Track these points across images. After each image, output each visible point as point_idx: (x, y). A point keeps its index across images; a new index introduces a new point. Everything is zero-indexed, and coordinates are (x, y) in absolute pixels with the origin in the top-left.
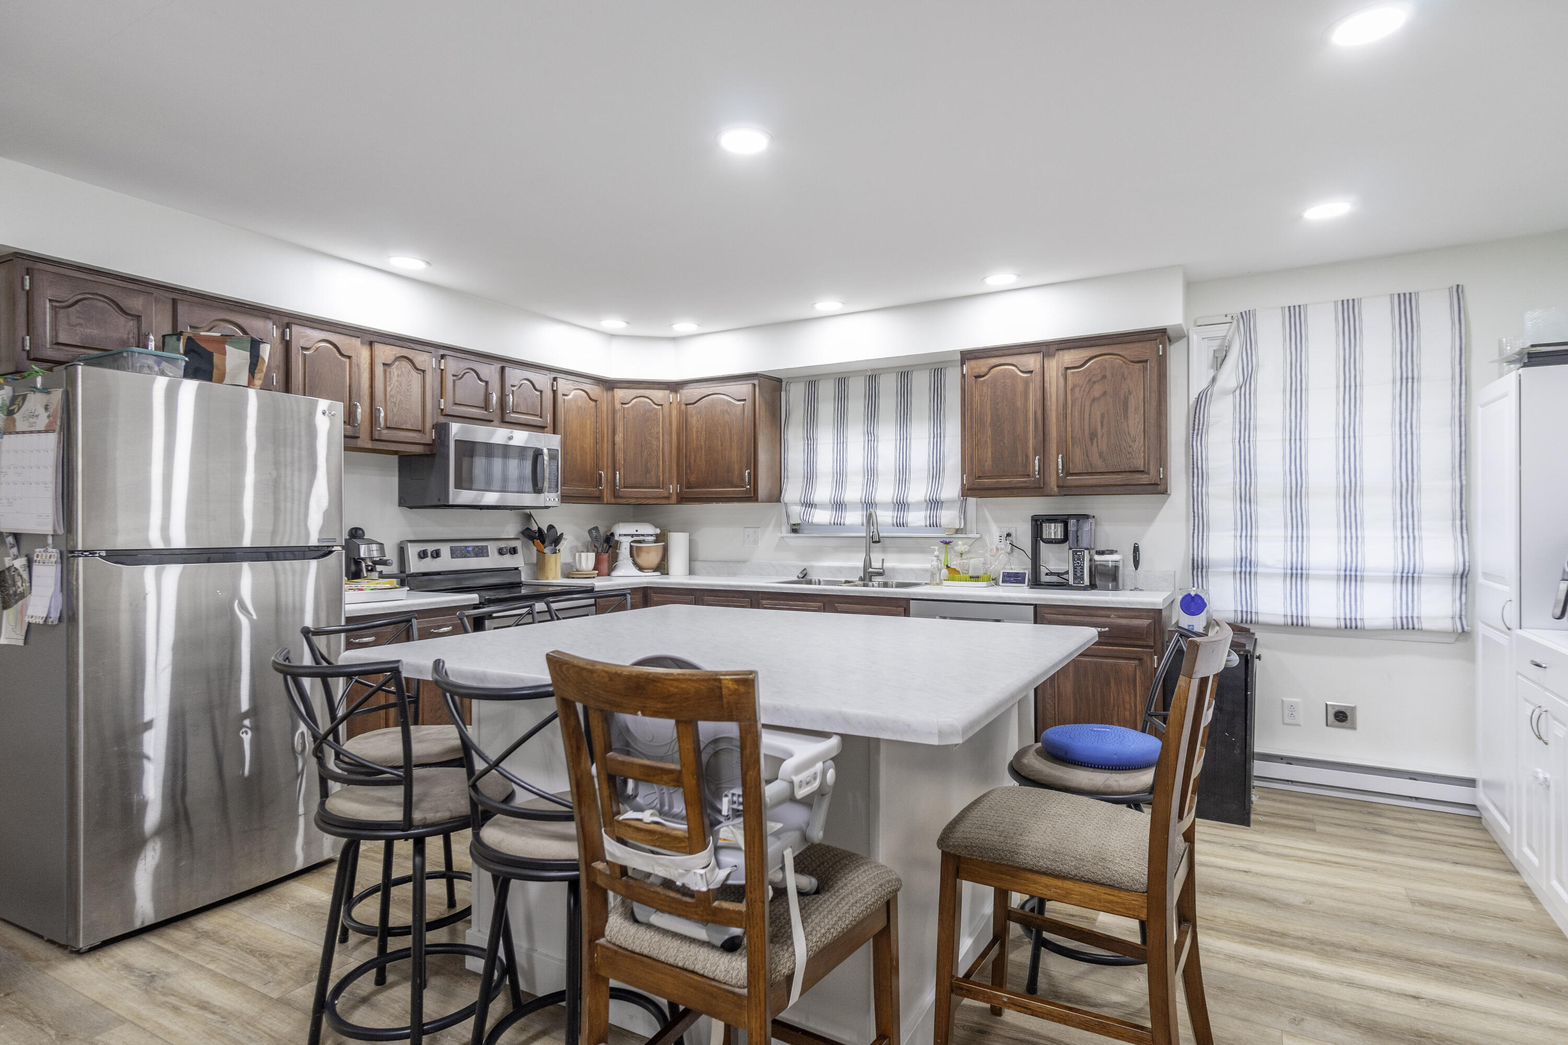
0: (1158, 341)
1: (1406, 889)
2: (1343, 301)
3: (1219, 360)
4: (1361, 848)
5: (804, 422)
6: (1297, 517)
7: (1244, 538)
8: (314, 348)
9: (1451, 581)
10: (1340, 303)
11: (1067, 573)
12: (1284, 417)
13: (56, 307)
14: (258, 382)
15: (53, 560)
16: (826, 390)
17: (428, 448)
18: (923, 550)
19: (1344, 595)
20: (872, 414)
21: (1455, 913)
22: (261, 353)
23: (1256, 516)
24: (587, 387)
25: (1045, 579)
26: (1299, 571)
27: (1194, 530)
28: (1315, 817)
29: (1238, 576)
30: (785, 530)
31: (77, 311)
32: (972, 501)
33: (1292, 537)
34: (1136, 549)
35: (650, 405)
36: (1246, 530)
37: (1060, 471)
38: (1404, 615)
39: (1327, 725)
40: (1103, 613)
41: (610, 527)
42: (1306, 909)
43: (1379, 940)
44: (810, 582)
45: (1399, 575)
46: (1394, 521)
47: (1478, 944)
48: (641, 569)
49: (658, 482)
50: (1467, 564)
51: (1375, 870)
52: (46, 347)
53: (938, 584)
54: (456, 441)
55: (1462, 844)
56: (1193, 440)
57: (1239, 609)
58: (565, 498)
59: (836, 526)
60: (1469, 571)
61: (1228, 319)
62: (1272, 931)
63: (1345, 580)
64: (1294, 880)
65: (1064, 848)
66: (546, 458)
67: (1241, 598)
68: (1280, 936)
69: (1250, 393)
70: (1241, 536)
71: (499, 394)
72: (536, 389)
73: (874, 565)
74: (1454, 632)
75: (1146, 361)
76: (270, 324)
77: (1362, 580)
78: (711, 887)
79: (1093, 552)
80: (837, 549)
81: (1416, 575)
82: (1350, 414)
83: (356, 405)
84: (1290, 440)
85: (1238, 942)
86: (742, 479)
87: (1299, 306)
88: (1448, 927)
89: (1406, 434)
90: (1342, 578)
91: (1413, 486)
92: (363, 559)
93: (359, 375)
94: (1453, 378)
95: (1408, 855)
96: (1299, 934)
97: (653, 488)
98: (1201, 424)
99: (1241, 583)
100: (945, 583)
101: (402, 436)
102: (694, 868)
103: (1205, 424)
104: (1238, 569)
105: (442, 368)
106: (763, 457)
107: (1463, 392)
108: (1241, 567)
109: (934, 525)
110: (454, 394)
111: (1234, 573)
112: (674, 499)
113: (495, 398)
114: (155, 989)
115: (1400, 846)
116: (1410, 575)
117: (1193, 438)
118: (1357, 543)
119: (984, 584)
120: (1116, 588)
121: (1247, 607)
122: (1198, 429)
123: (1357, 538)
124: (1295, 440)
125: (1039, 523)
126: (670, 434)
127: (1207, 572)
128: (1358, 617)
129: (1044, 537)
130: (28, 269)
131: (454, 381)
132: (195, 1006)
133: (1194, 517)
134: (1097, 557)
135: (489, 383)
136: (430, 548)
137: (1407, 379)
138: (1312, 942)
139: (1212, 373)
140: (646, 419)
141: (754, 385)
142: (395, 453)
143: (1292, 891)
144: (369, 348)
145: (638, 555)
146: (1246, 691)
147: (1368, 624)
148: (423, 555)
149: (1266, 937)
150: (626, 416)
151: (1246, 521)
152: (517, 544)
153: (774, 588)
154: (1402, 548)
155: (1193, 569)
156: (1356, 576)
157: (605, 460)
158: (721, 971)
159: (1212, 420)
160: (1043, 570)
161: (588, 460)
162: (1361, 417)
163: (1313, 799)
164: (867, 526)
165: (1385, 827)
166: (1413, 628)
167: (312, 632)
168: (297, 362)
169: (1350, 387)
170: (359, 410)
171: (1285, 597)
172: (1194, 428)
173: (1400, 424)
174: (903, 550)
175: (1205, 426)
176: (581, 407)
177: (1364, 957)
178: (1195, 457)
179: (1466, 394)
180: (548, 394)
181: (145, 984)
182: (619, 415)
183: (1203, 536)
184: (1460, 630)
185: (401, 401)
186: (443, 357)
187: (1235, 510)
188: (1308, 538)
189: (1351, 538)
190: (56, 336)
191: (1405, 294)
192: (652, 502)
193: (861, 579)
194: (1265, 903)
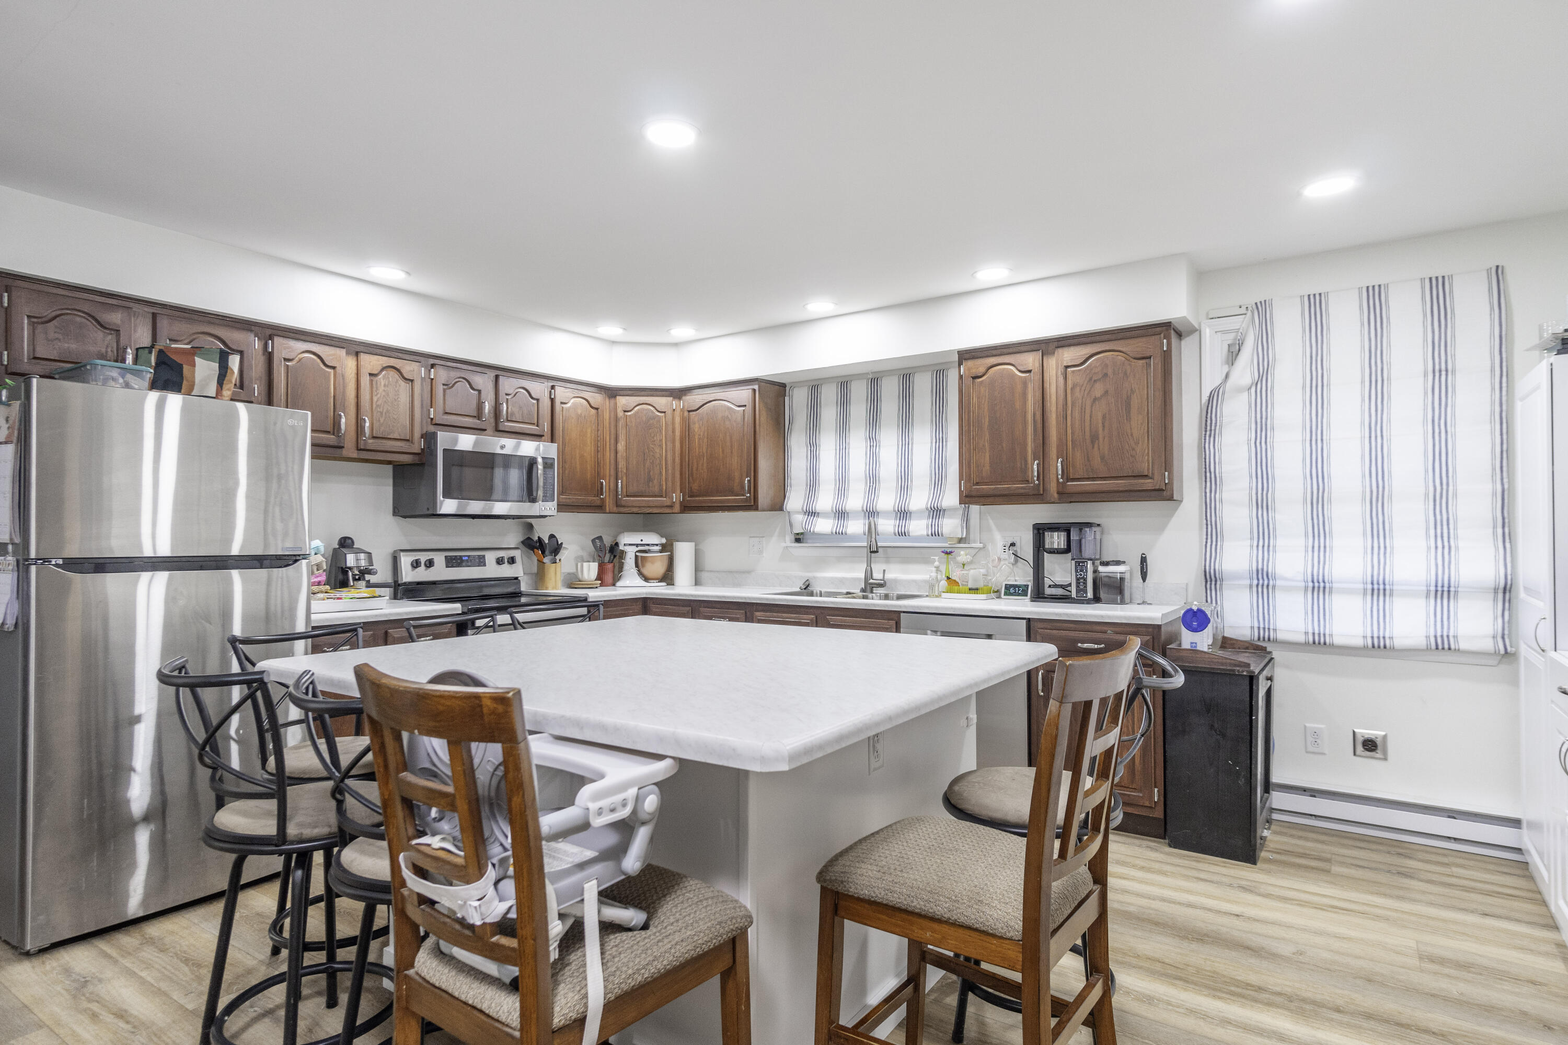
0: (1162, 335)
1: (1417, 942)
2: (1368, 287)
3: (1233, 353)
4: (1378, 894)
5: (806, 428)
6: (1318, 525)
7: (1260, 548)
8: (297, 359)
9: (1492, 595)
10: (1364, 290)
11: (1070, 585)
12: (1304, 415)
13: (34, 323)
14: (227, 393)
15: (11, 567)
16: (829, 394)
17: (417, 458)
18: (927, 561)
19: (1372, 611)
20: (874, 420)
21: (1469, 972)
22: (230, 364)
23: (1274, 524)
24: (586, 395)
25: (1048, 591)
26: (1322, 585)
27: (1207, 539)
28: (1333, 856)
29: (1255, 589)
30: (789, 539)
31: (56, 327)
32: (975, 509)
33: (1313, 547)
34: (1144, 560)
35: (652, 412)
36: (1264, 539)
37: (1060, 477)
38: (1439, 634)
39: (1355, 754)
40: (1098, 628)
41: (616, 536)
42: (1297, 961)
43: (1370, 1000)
44: (811, 594)
45: (1433, 588)
46: (1427, 529)
47: (1486, 1010)
48: (646, 579)
49: (661, 490)
50: (1509, 577)
51: (1387, 919)
52: (23, 361)
53: (937, 597)
54: (445, 450)
55: (1499, 893)
56: (1205, 442)
57: (1256, 625)
58: (562, 507)
59: (838, 536)
60: (1511, 585)
61: (1243, 310)
62: (1248, 984)
63: (1372, 594)
64: (1289, 927)
65: (941, 887)
66: (540, 467)
67: (1258, 613)
68: (1256, 991)
69: (1267, 390)
70: (1258, 546)
71: (493, 403)
72: (532, 398)
73: (875, 575)
74: (1496, 653)
75: (1150, 358)
76: (251, 336)
77: (1391, 595)
78: (488, 920)
79: (1098, 562)
80: (840, 559)
81: (1452, 589)
82: (1376, 411)
83: (340, 416)
84: (1311, 440)
85: (1205, 995)
86: (743, 487)
87: (1320, 294)
88: (1455, 988)
89: (1440, 433)
90: (1369, 592)
91: (1447, 491)
92: (350, 568)
93: (344, 387)
94: (1492, 370)
95: (1431, 904)
96: (1278, 989)
97: (655, 496)
98: (1213, 424)
99: (1258, 597)
100: (944, 595)
101: (389, 445)
102: (470, 899)
103: (1218, 424)
104: (1255, 582)
105: (432, 377)
106: (765, 465)
107: (1504, 385)
108: (1258, 579)
109: (936, 534)
110: (444, 403)
111: (1251, 586)
112: (677, 508)
113: (487, 407)
114: (84, 995)
115: (1424, 892)
116: (1446, 589)
117: (1205, 439)
118: (1385, 553)
119: (983, 596)
120: (1123, 602)
121: (1264, 623)
122: (1211, 430)
123: (1385, 547)
124: (1316, 440)
125: (1041, 532)
126: (674, 441)
127: (1221, 585)
128: (1387, 635)
129: (1047, 546)
130: (6, 286)
131: (444, 391)
132: (113, 1014)
133: (1207, 525)
134: (1101, 569)
135: (483, 393)
136: (423, 557)
137: (1440, 371)
138: (1290, 999)
139: (1226, 369)
140: (648, 426)
141: (754, 390)
142: (389, 463)
143: (1284, 939)
144: (355, 358)
145: (643, 566)
146: (1251, 715)
147: (1398, 643)
148: (416, 564)
149: (1239, 990)
150: (628, 423)
151: (1263, 530)
152: (517, 554)
153: (767, 599)
154: (1436, 559)
155: (1206, 582)
156: (1385, 590)
157: (608, 468)
158: (503, 1012)
159: (1225, 420)
160: (1047, 582)
161: (589, 468)
162: (1389, 414)
163: (1337, 836)
164: (868, 536)
165: (1411, 871)
166: (1450, 649)
167: (239, 640)
168: (280, 373)
169: (1376, 381)
170: (343, 420)
171: (1306, 613)
172: (1206, 428)
173: (1433, 421)
174: (906, 560)
175: (1218, 427)
176: (581, 415)
177: (1346, 1019)
178: (1207, 460)
179: (1507, 387)
180: (546, 403)
181: (77, 989)
182: (621, 423)
183: (1216, 545)
184: (1502, 652)
185: (388, 411)
186: (433, 366)
187: (1251, 517)
188: (1331, 548)
189: (1379, 547)
190: (34, 350)
191: (1437, 278)
192: (655, 511)
193: (863, 590)
194: (1249, 952)
